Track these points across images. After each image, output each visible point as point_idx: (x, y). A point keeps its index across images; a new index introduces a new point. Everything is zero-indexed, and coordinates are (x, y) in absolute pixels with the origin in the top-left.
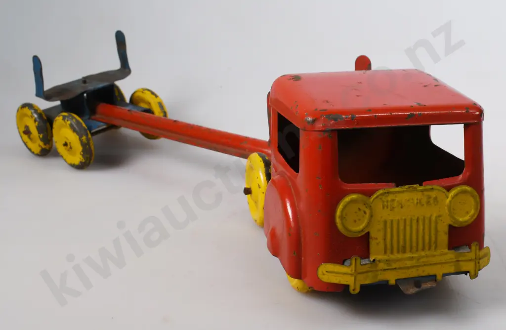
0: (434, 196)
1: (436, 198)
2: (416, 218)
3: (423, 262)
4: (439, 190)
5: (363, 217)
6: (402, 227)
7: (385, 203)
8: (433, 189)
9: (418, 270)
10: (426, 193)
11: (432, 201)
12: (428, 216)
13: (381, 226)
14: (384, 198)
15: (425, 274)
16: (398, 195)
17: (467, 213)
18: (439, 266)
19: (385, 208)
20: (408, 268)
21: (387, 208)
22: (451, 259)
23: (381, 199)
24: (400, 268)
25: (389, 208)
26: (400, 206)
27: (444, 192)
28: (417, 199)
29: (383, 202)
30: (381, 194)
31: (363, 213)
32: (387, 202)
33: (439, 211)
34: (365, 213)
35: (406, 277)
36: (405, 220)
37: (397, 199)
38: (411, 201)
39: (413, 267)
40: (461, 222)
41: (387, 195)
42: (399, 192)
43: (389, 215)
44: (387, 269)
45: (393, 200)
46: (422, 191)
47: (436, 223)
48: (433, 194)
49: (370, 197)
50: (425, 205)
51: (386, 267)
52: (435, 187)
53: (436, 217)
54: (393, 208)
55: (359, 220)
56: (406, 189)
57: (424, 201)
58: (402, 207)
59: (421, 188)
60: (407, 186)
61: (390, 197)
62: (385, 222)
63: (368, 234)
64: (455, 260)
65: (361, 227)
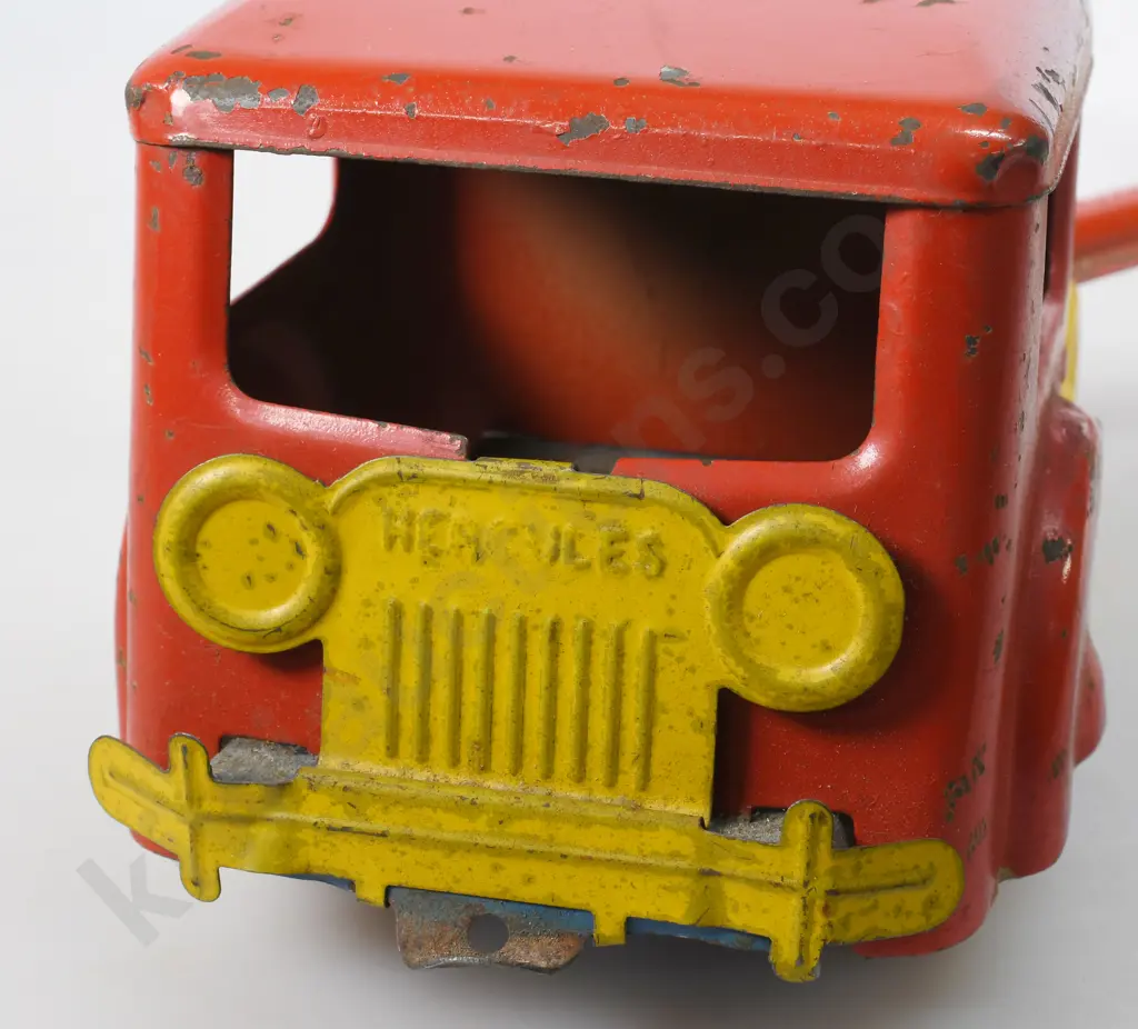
0: (648, 533)
1: (652, 545)
2: (547, 620)
3: (524, 836)
4: (673, 508)
5: (291, 567)
6: (474, 653)
7: (398, 524)
8: (640, 496)
9: (496, 868)
10: (602, 511)
11: (633, 553)
12: (607, 623)
13: (379, 626)
14: (392, 496)
15: (536, 893)
16: (460, 495)
17: (827, 649)
18: (612, 876)
19: (399, 545)
20: (451, 848)
21: (408, 548)
22: (675, 855)
23: (380, 500)
24: (409, 839)
25: (417, 551)
26: (469, 552)
27: (700, 525)
28: (557, 536)
29: (391, 516)
30: (383, 481)
31: (291, 548)
32: (410, 519)
33: (671, 612)
34: (299, 550)
35: (441, 887)
36: (492, 621)
37: (457, 514)
38: (526, 535)
39: (473, 848)
40: (786, 691)
41: (412, 488)
42: (465, 483)
43: (415, 580)
44: (345, 829)
45: (437, 518)
46: (585, 498)
47: (652, 670)
48: (642, 524)
49: (326, 483)
50: (596, 566)
51: (341, 820)
52: (652, 488)
53: (652, 639)
54: (436, 554)
55: (272, 578)
56: (506, 473)
57: (593, 547)
58: (478, 557)
59: (584, 482)
60: (509, 465)
61: (424, 502)
62: (397, 613)
63: (316, 648)
64: (697, 866)
65: (276, 613)
